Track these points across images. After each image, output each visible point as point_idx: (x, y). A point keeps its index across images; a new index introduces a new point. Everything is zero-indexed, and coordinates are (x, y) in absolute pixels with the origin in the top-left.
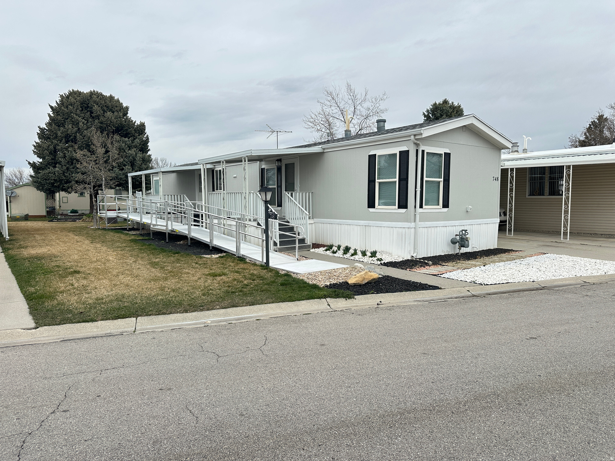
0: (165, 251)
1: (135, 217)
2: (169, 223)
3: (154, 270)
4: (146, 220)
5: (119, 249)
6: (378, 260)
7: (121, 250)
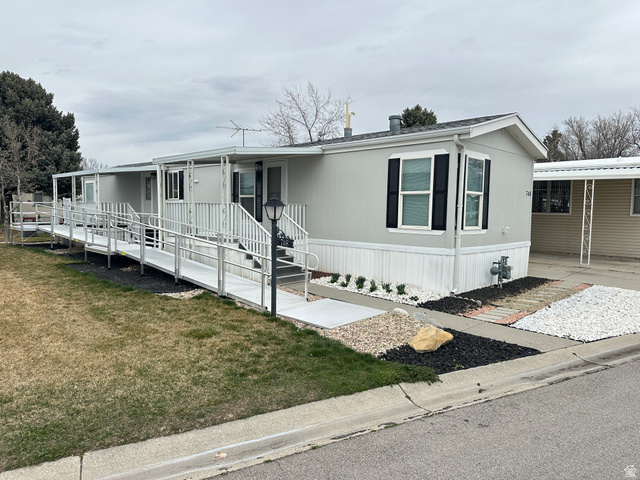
0: (110, 286)
1: (62, 232)
2: (113, 240)
3: (98, 324)
4: (79, 236)
5: (41, 282)
6: (412, 298)
7: (44, 284)
